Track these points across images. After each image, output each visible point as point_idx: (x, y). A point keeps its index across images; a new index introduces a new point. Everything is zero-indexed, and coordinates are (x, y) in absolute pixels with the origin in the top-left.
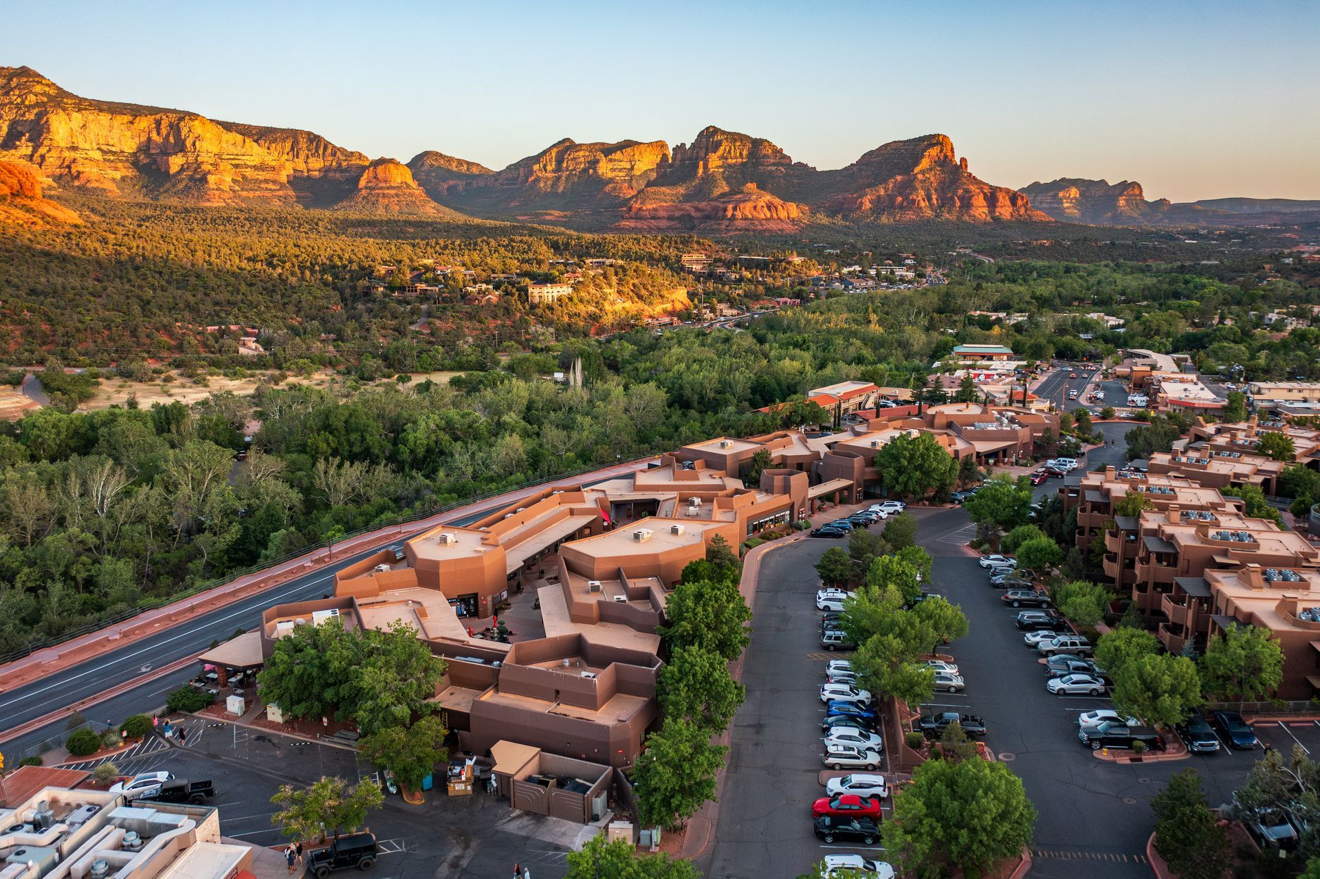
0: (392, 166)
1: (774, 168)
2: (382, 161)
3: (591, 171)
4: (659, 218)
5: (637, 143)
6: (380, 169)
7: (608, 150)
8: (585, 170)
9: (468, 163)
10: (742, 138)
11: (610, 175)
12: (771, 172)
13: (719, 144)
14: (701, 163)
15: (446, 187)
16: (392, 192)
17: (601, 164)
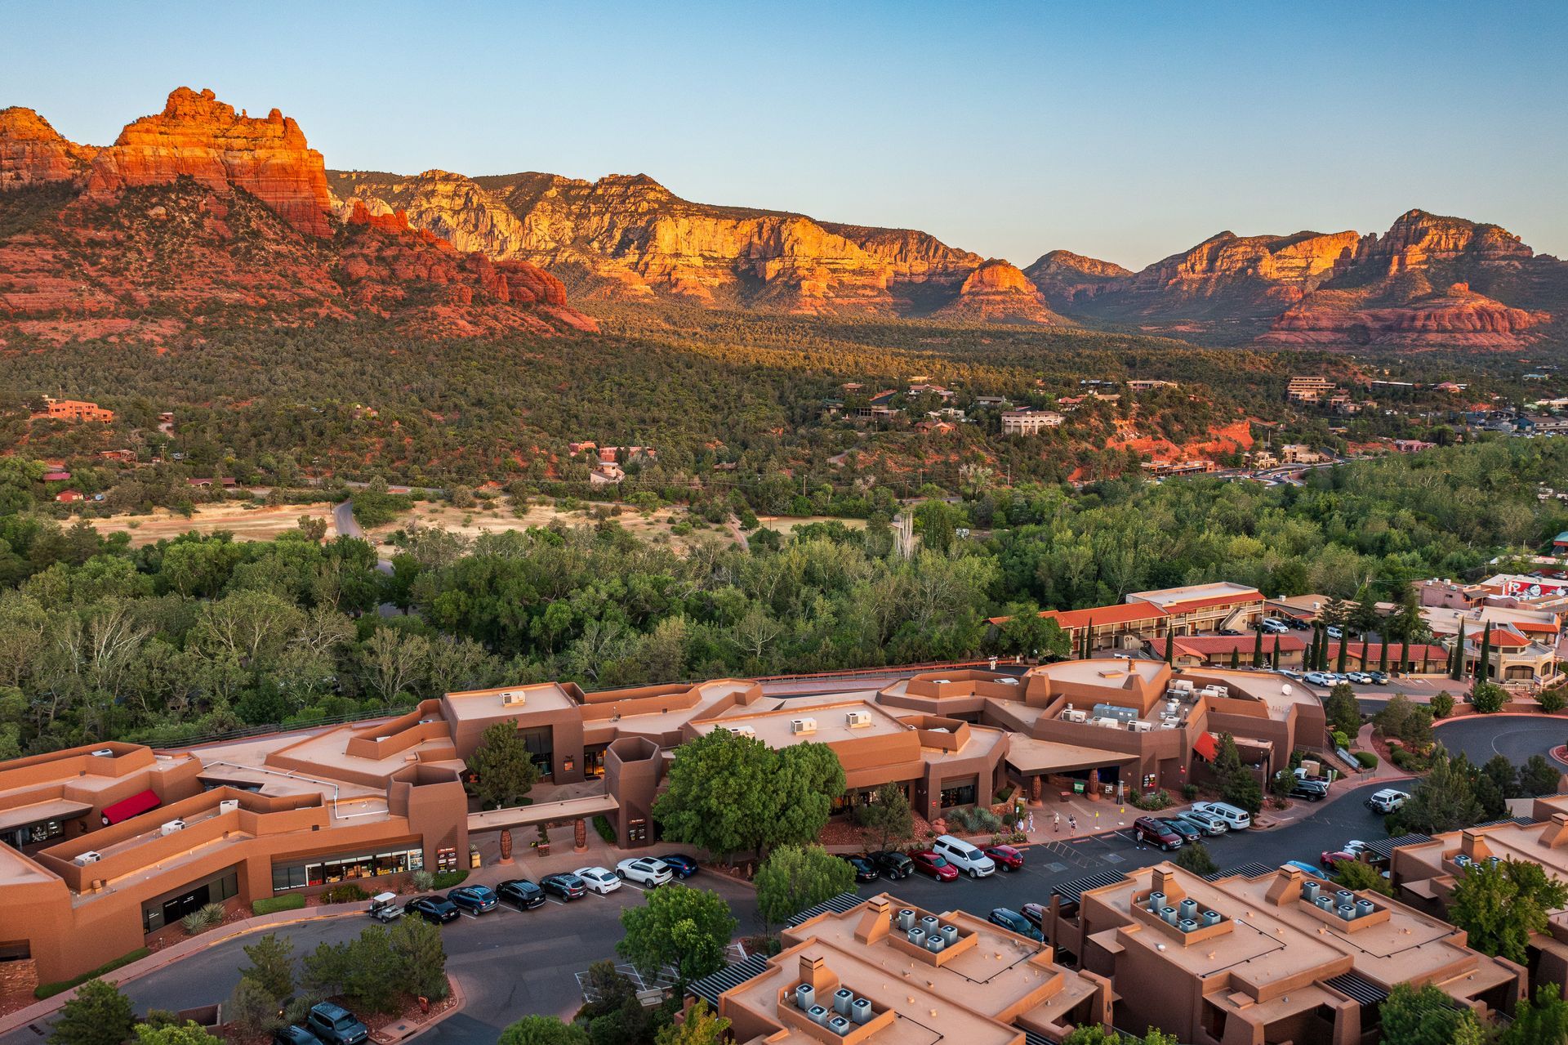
0: (1000, 268)
1: (1504, 263)
2: (992, 263)
3: (1250, 271)
4: (1320, 329)
5: (1318, 235)
6: (986, 271)
7: (1275, 245)
8: (1243, 270)
9: (1104, 264)
10: (1459, 224)
11: (1275, 275)
12: (1499, 268)
13: (1423, 233)
14: (1396, 258)
15: (1073, 292)
16: (998, 298)
17: (1263, 262)
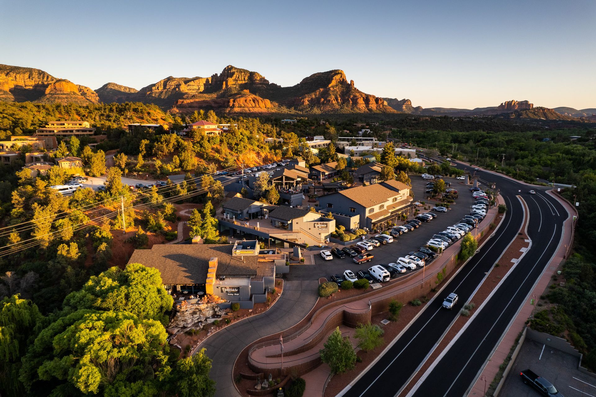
0: (64, 83)
1: (260, 86)
2: (59, 81)
3: (177, 89)
5: (201, 78)
6: (57, 84)
7: (187, 81)
8: (175, 89)
9: (129, 88)
10: (245, 71)
11: (187, 91)
12: (259, 87)
13: (234, 73)
14: (224, 82)
16: (64, 96)
17: (182, 86)
